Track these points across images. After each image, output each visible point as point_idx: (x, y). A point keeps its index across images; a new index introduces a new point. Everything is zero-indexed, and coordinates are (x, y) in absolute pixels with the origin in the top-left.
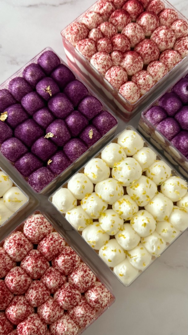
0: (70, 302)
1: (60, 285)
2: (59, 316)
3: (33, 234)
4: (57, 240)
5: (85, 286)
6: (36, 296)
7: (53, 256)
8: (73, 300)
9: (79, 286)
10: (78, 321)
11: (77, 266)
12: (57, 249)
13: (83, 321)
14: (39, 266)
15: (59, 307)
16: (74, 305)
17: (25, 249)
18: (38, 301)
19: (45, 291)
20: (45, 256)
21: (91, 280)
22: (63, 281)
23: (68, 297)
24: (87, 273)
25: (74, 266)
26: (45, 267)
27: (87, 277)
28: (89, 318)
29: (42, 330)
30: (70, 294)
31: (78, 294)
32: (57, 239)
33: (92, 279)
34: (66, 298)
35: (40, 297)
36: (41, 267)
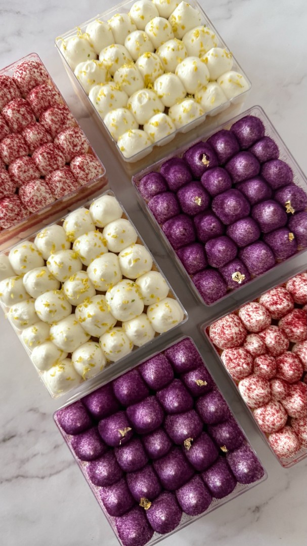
0: (49, 161)
1: (42, 143)
2: (32, 176)
3: (23, 76)
4: (50, 91)
5: (72, 150)
6: (10, 144)
7: (42, 107)
8: (53, 160)
9: (65, 147)
10: (54, 188)
11: (67, 126)
12: (47, 99)
13: (61, 190)
14: (22, 113)
15: (35, 166)
16: (53, 168)
17: (10, 92)
18: (11, 151)
19: (22, 144)
20: (32, 107)
21: (80, 143)
22: (47, 139)
23: (48, 153)
24: (77, 135)
25: (64, 123)
26: (29, 119)
27: (77, 139)
28: (69, 189)
29: (8, 186)
30: (52, 152)
31: (61, 157)
32: (50, 89)
33: (83, 144)
34: (45, 154)
35: (15, 148)
36: (23, 115)
